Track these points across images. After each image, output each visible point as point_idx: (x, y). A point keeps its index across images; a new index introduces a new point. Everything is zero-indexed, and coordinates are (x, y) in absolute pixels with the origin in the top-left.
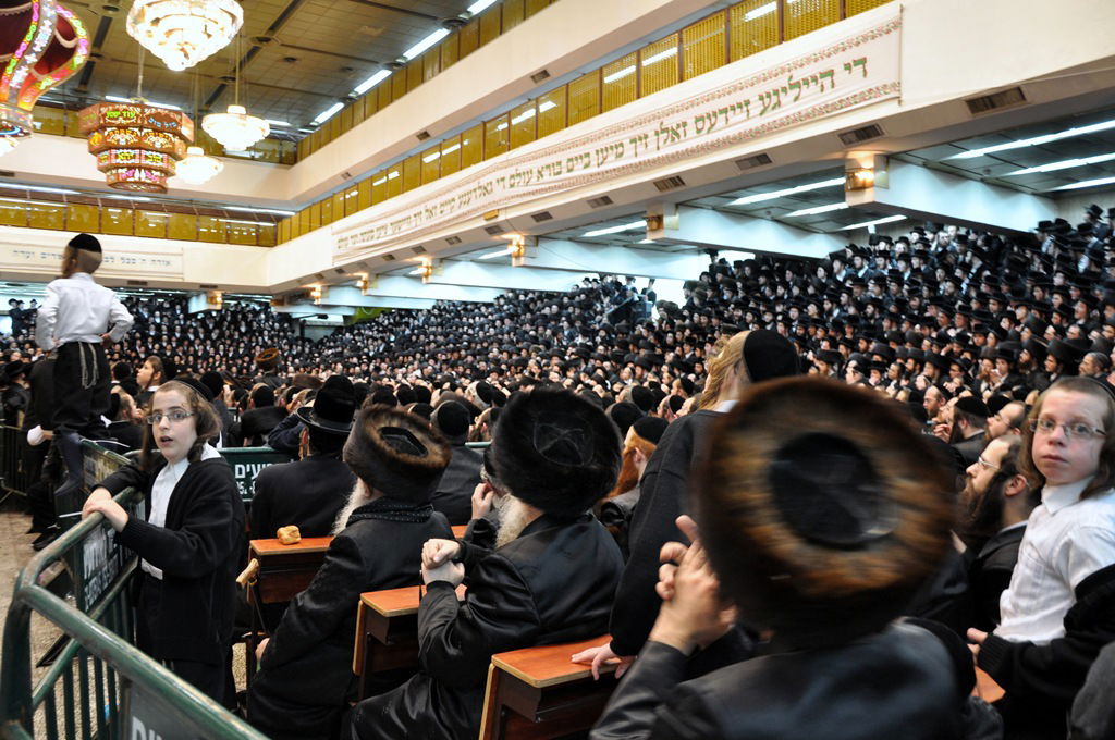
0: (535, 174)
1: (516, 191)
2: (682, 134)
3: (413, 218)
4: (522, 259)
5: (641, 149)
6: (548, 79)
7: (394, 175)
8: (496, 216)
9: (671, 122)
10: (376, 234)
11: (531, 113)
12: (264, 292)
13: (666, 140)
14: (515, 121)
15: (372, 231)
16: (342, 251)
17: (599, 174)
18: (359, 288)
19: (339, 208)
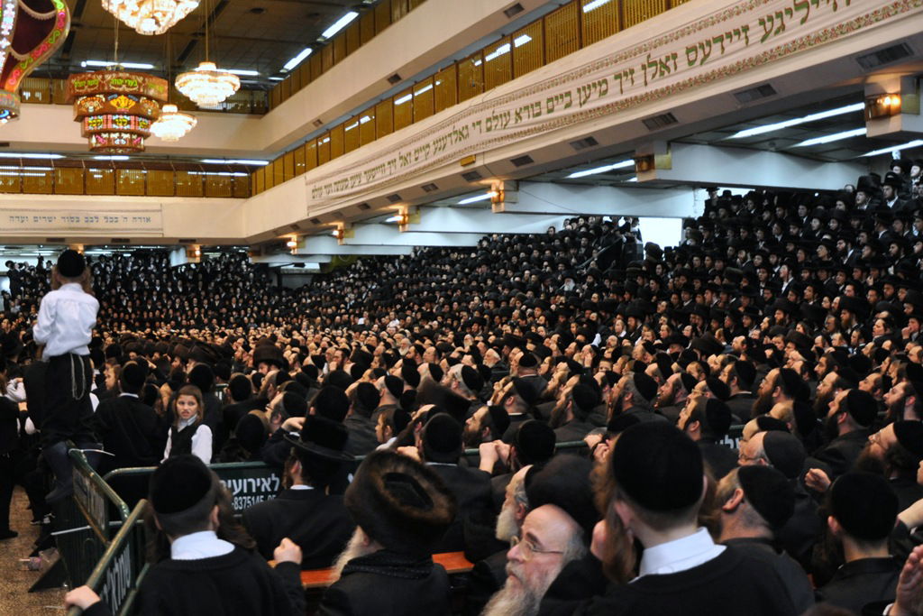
0: (513, 116)
1: (493, 134)
2: (672, 68)
3: (387, 166)
4: (503, 204)
5: (627, 85)
6: (522, 13)
7: (365, 119)
8: (474, 162)
9: (659, 54)
10: (350, 183)
11: (505, 49)
12: (243, 243)
13: (654, 76)
14: (488, 58)
15: (346, 180)
16: (317, 201)
17: (581, 114)
18: (335, 237)
19: (312, 157)
